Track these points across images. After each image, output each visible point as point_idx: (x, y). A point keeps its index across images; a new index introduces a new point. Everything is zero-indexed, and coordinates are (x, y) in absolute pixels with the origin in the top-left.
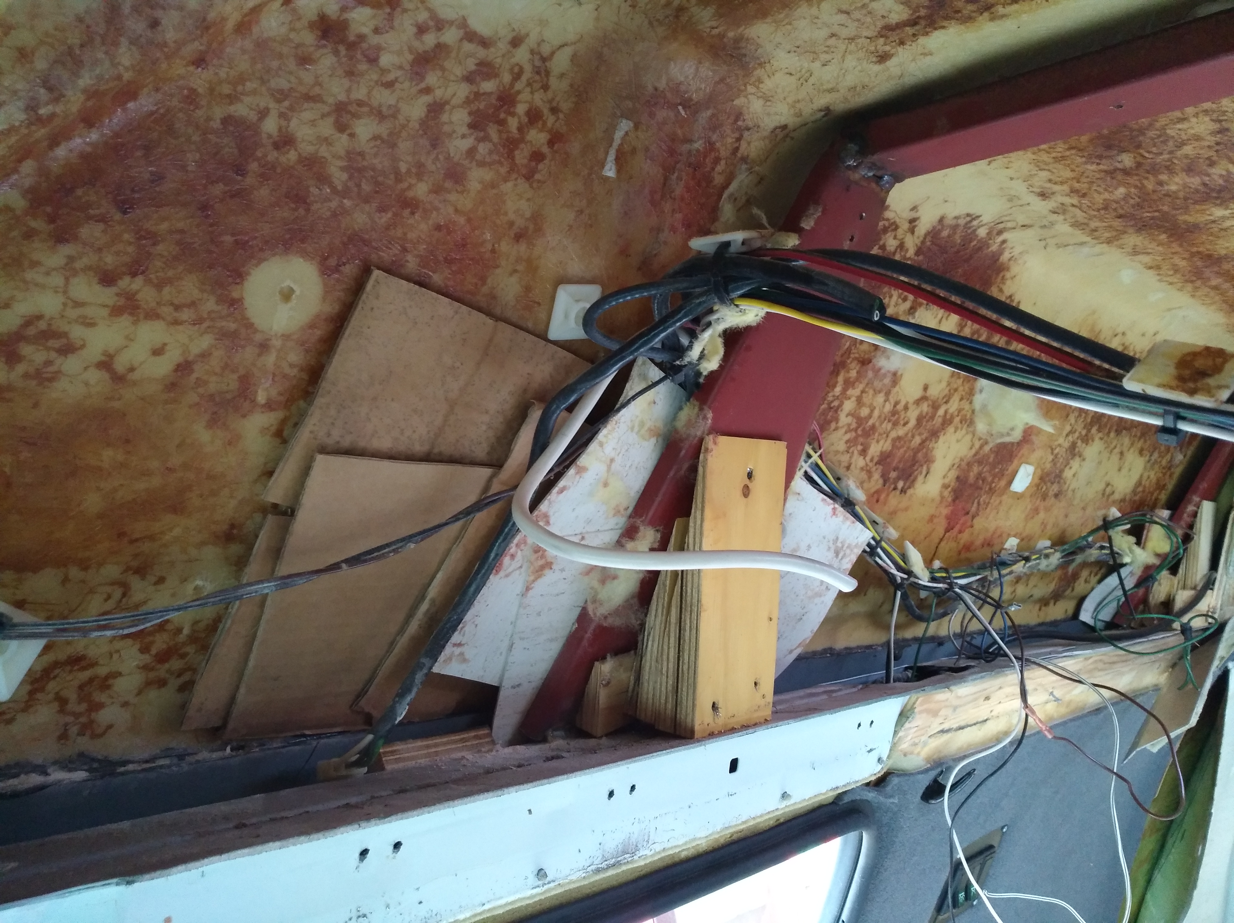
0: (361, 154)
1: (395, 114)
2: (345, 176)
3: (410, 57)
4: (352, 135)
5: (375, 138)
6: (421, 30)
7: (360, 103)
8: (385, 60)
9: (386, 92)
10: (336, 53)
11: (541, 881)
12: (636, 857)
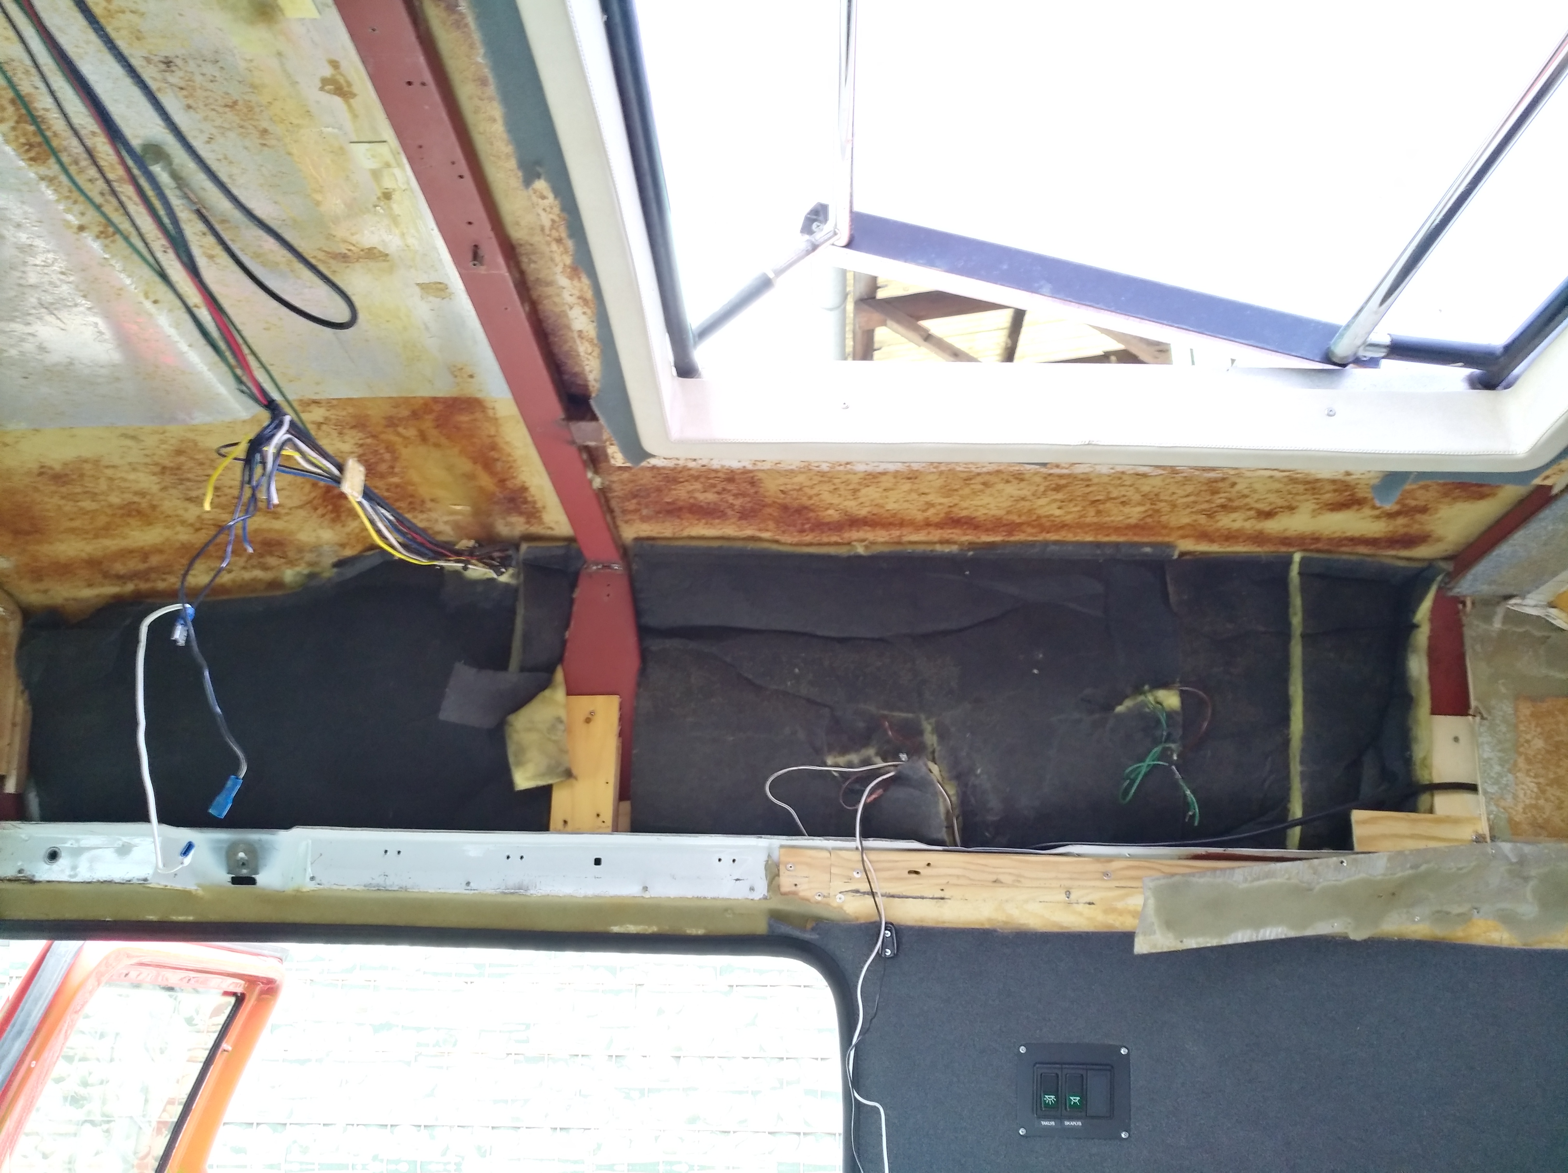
11: (469, 888)
12: (528, 893)
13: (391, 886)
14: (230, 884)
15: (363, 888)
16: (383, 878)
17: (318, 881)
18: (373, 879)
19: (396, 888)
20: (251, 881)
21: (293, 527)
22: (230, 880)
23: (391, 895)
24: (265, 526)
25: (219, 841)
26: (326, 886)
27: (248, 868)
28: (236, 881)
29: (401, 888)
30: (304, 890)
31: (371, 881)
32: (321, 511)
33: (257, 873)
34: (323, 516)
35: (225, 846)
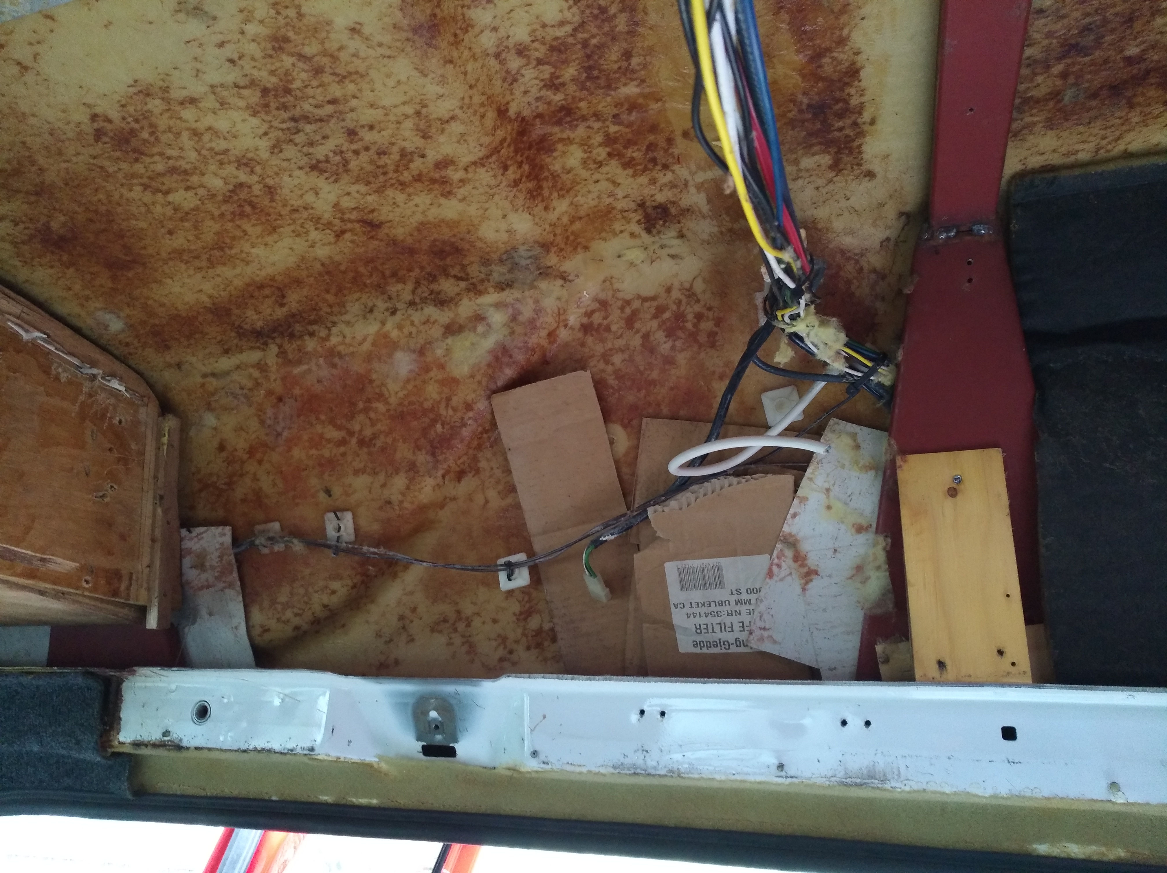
0: (620, 370)
1: (627, 347)
2: (617, 382)
3: (624, 322)
4: (613, 364)
5: (623, 361)
6: (622, 309)
7: (611, 350)
8: (614, 328)
9: (620, 340)
10: (592, 335)
11: (783, 773)
12: (888, 786)
13: (655, 768)
14: (421, 755)
15: (612, 770)
16: (640, 755)
17: (542, 757)
18: (625, 756)
19: (663, 772)
20: (451, 752)
21: (473, 210)
22: (420, 749)
23: (655, 781)
24: (433, 214)
25: (403, 695)
26: (555, 765)
27: (443, 732)
28: (429, 750)
29: (671, 771)
30: (523, 770)
31: (622, 760)
32: (512, 173)
33: (456, 741)
34: (516, 183)
35: (411, 701)
